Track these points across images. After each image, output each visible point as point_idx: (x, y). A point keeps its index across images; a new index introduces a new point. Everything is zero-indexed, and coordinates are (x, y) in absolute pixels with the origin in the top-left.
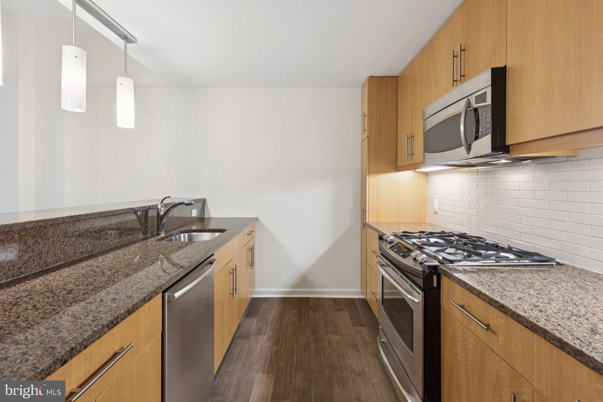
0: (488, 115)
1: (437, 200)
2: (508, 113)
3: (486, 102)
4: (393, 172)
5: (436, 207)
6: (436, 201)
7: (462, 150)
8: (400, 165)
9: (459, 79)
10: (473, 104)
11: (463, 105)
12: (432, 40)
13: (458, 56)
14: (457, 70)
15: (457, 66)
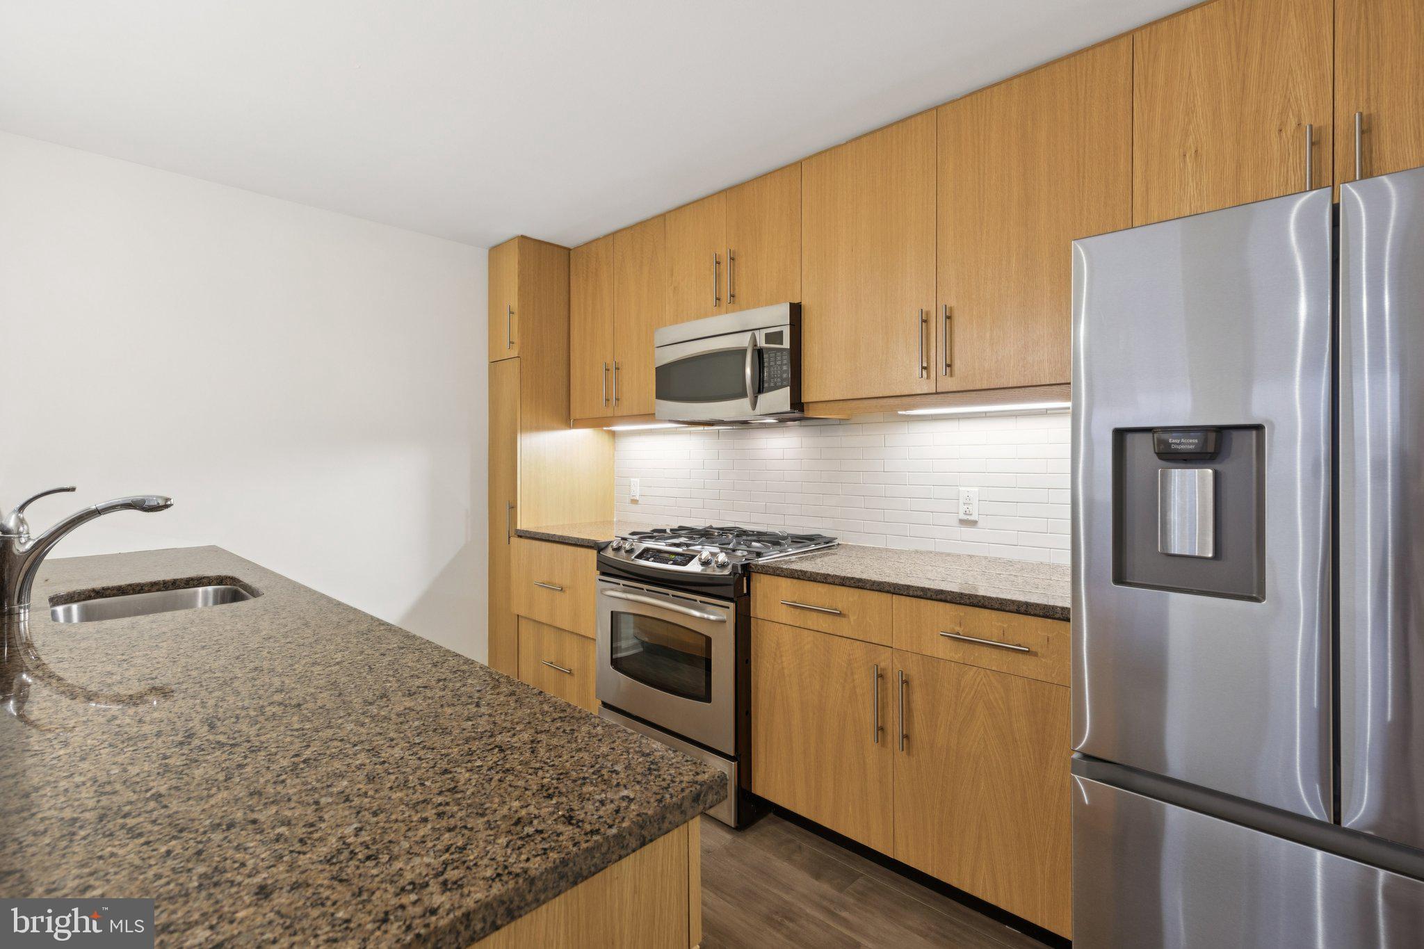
0: (785, 362)
1: (637, 480)
2: (804, 362)
3: (782, 344)
4: (562, 429)
5: (636, 492)
6: (635, 481)
7: (745, 403)
8: (578, 417)
9: (727, 299)
10: (762, 343)
11: (744, 341)
12: (663, 216)
13: (723, 264)
14: (723, 284)
15: (723, 279)
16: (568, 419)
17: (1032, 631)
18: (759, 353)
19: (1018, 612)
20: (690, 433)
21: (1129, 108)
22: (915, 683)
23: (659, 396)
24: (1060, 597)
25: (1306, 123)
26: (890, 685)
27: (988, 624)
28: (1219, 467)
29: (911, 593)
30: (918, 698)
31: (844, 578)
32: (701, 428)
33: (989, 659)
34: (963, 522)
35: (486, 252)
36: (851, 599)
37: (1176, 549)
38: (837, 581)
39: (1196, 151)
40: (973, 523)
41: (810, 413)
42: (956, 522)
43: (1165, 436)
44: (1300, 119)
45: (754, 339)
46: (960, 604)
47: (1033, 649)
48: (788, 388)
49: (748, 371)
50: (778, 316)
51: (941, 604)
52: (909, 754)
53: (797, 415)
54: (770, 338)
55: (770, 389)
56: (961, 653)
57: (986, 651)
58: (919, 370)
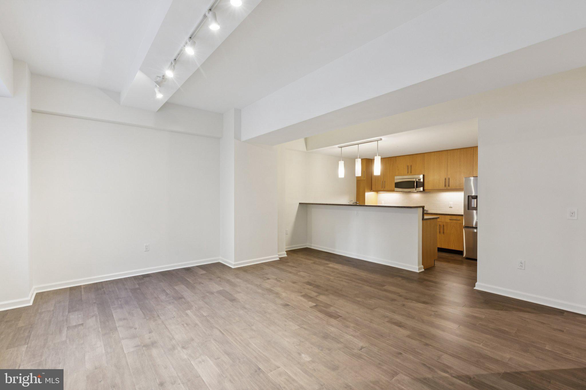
0: (422, 183)
2: (425, 184)
7: (414, 189)
8: (374, 190)
9: (410, 172)
10: (417, 180)
11: (414, 180)
12: (395, 157)
13: (409, 167)
14: (409, 170)
15: (409, 169)
16: (371, 190)
17: (459, 218)
18: (417, 182)
19: (458, 216)
20: (396, 193)
22: (445, 226)
23: (395, 187)
24: (463, 213)
26: (441, 226)
27: (454, 217)
29: (444, 215)
30: (445, 227)
34: (450, 207)
37: (473, 206)
38: (433, 214)
40: (452, 207)
41: (426, 191)
43: (472, 196)
45: (416, 179)
46: (451, 215)
47: (459, 220)
48: (422, 187)
49: (415, 184)
50: (421, 176)
52: (443, 234)
53: (423, 191)
54: (419, 180)
55: (419, 187)
56: (451, 221)
57: (454, 221)
58: (444, 186)
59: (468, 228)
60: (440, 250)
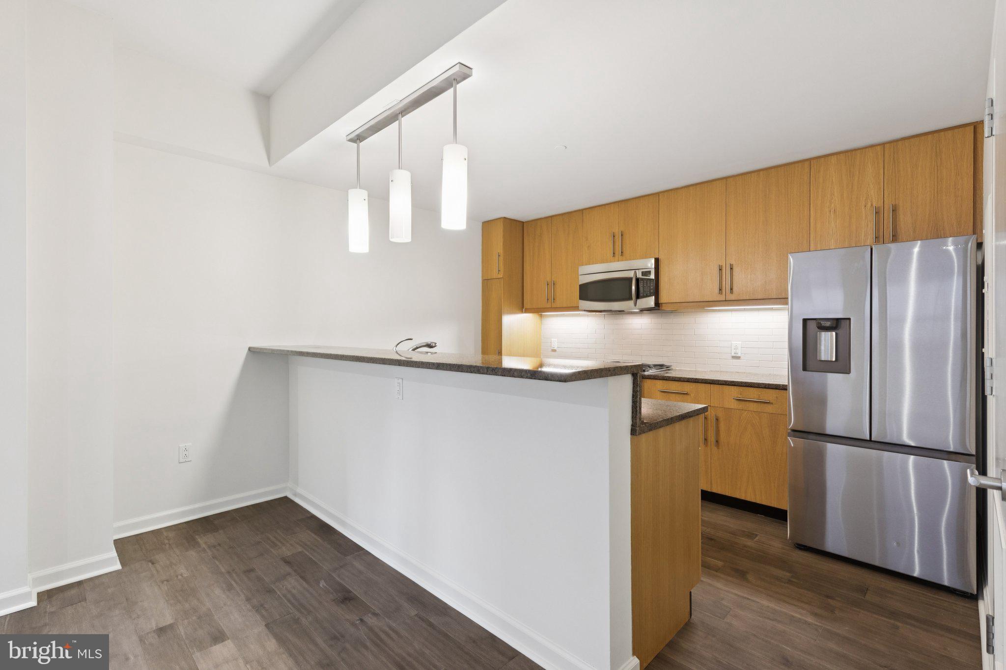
0: (651, 285)
2: (661, 285)
3: (650, 277)
4: (519, 313)
6: (555, 340)
7: (631, 303)
8: (528, 307)
9: (619, 253)
10: (639, 275)
11: (631, 274)
12: (581, 211)
13: (616, 237)
14: (616, 247)
15: (617, 244)
16: (522, 308)
17: (770, 395)
18: (638, 280)
19: (765, 388)
20: (588, 315)
21: (809, 189)
22: (721, 420)
23: (581, 298)
24: (784, 382)
25: (874, 204)
26: (709, 422)
27: (753, 393)
28: (837, 331)
29: (720, 383)
30: (722, 425)
31: (689, 379)
32: (594, 313)
33: (753, 407)
34: (734, 357)
35: (481, 225)
36: (691, 387)
37: (823, 358)
38: (685, 380)
39: (835, 210)
40: (738, 358)
41: (664, 307)
42: (731, 358)
43: (819, 321)
44: (872, 203)
45: (635, 273)
46: (741, 386)
47: (771, 402)
48: (654, 297)
49: (633, 288)
50: (651, 263)
51: (733, 387)
52: (718, 449)
53: (657, 308)
54: (644, 274)
55: (644, 297)
56: (741, 405)
57: (752, 404)
58: (717, 290)
59: (805, 435)
60: (708, 497)
